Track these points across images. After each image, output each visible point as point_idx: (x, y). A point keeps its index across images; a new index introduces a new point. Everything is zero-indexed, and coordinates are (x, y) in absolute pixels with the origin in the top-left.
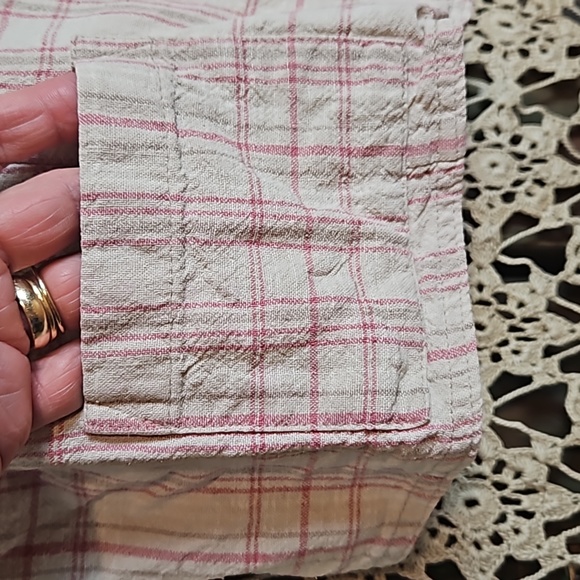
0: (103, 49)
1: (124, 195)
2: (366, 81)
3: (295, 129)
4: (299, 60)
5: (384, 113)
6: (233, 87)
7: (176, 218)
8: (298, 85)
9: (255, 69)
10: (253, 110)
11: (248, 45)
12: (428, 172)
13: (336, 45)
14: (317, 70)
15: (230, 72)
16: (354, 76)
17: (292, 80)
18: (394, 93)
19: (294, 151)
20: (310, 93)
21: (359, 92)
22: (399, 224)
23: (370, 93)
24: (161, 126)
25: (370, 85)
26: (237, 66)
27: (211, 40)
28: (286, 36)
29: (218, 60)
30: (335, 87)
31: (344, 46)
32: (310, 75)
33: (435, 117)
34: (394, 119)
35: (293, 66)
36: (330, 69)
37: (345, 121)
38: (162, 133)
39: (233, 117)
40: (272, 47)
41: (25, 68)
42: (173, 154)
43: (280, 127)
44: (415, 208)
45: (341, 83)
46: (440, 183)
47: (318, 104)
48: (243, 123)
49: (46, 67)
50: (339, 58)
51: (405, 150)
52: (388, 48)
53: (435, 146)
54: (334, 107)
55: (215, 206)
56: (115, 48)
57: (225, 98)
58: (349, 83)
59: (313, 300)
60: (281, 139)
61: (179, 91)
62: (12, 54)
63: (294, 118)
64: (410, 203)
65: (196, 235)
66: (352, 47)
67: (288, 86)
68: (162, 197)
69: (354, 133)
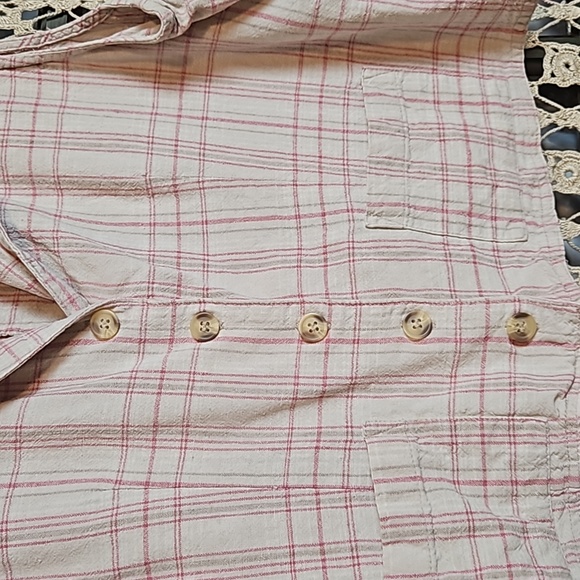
0: (380, 428)
1: (402, 517)
2: (525, 443)
3: (485, 470)
4: (486, 432)
5: (535, 462)
6: (450, 448)
7: (429, 527)
8: (486, 446)
9: (462, 436)
10: (461, 459)
11: (457, 423)
12: (563, 493)
13: (507, 423)
14: (497, 436)
15: (448, 440)
16: (518, 439)
17: (483, 443)
18: (541, 450)
19: (485, 483)
20: (493, 450)
21: (521, 449)
22: (549, 524)
23: (527, 451)
24: (414, 478)
25: (527, 445)
26: (451, 436)
27: (437, 421)
28: (478, 417)
29: (441, 433)
30: (507, 446)
31: (511, 423)
32: (492, 439)
33: (566, 463)
34: (542, 464)
35: (483, 435)
36: (504, 435)
37: (513, 466)
38: (415, 482)
39: (450, 466)
40: (471, 423)
41: (338, 438)
42: (423, 493)
43: (477, 470)
44: (556, 514)
45: (510, 443)
46: (570, 500)
47: (497, 455)
48: (456, 468)
49: (350, 438)
50: (509, 429)
51: (549, 481)
52: (538, 423)
53: (566, 479)
54: (507, 458)
55: (448, 518)
56: (386, 428)
57: (445, 454)
58: (515, 443)
59: (509, 566)
60: (477, 476)
61: (421, 455)
62: (330, 430)
63: (484, 464)
64: (553, 510)
65: (440, 536)
66: (516, 423)
67: (480, 446)
68: (421, 516)
69: (518, 472)
